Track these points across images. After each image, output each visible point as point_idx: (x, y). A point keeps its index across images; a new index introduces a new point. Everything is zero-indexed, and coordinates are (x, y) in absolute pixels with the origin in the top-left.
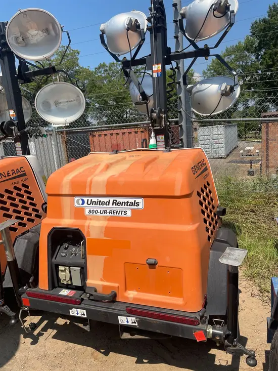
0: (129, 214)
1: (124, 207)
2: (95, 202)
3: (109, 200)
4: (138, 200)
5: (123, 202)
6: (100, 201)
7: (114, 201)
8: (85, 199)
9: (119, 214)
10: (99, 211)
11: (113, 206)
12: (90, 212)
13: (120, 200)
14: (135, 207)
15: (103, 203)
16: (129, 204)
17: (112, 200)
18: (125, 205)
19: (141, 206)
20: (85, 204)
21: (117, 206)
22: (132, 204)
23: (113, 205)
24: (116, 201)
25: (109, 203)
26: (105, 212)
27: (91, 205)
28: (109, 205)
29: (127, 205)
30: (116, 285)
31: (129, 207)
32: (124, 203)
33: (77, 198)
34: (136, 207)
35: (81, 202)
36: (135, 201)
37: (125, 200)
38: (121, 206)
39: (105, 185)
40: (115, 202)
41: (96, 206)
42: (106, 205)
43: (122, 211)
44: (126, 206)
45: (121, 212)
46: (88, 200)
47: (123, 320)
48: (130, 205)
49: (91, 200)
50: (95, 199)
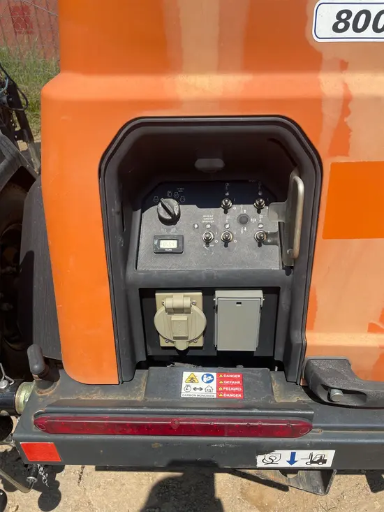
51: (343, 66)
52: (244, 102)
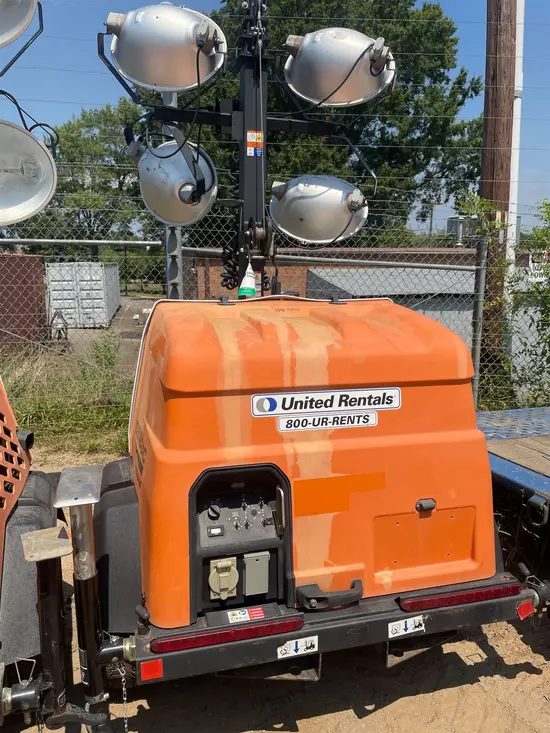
0: (373, 421)
1: (364, 407)
2: (301, 402)
3: (333, 397)
4: (390, 392)
5: (360, 399)
6: (312, 401)
7: (341, 396)
8: (278, 398)
9: (352, 423)
10: (310, 420)
11: (340, 408)
12: (289, 424)
13: (354, 394)
14: (385, 406)
15: (319, 404)
16: (372, 400)
17: (337, 395)
18: (364, 404)
19: (396, 403)
20: (279, 409)
21: (349, 407)
22: (379, 400)
23: (340, 405)
24: (347, 397)
25: (332, 401)
26: (324, 421)
27: (292, 410)
28: (331, 406)
29: (369, 404)
30: (359, 566)
31: (373, 406)
32: (362, 401)
33: (256, 398)
34: (387, 406)
35: (267, 405)
36: (385, 394)
37: (365, 393)
38: (356, 407)
39: (327, 365)
40: (343, 400)
41: (303, 410)
42: (326, 406)
43: (359, 417)
44: (367, 406)
45: (356, 419)
46: (284, 400)
47: (397, 629)
48: (374, 403)
49: (292, 399)
50: (300, 397)
51: (292, 440)
52: (254, 459)
